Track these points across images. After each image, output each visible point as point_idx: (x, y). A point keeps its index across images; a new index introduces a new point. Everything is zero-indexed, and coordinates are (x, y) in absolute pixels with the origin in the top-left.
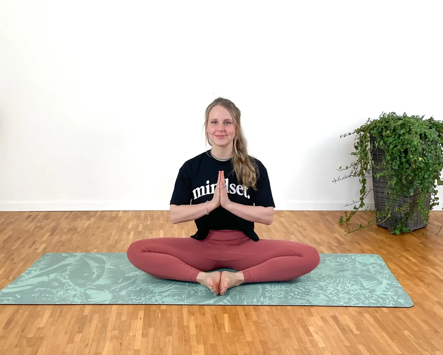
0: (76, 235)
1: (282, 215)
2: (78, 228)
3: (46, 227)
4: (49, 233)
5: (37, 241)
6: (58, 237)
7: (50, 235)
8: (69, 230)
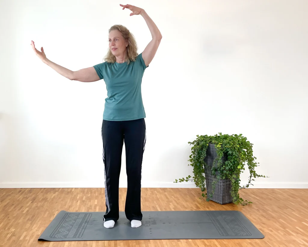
0: (47, 203)
1: (166, 191)
2: (48, 198)
3: (29, 198)
4: (31, 202)
5: (23, 206)
6: (36, 203)
7: (31, 203)
8: (43, 199)
